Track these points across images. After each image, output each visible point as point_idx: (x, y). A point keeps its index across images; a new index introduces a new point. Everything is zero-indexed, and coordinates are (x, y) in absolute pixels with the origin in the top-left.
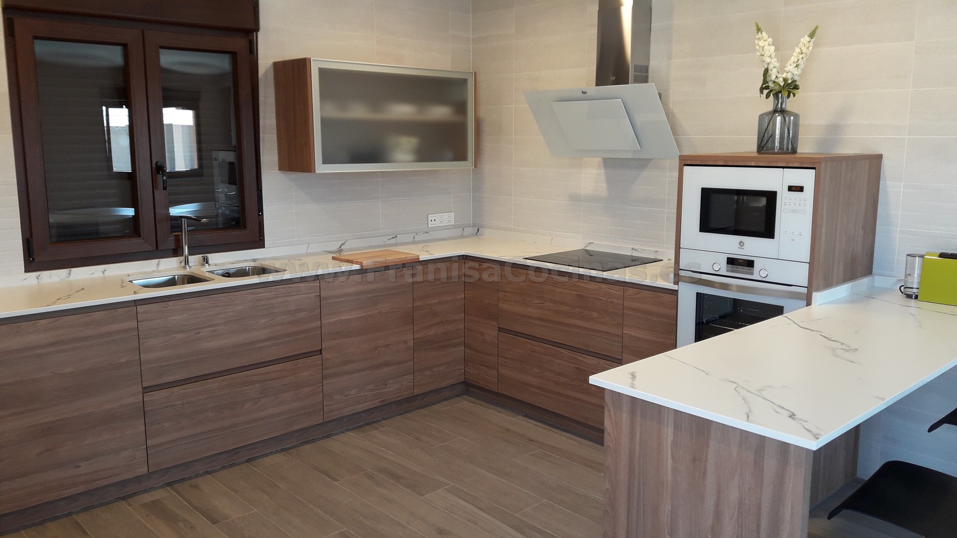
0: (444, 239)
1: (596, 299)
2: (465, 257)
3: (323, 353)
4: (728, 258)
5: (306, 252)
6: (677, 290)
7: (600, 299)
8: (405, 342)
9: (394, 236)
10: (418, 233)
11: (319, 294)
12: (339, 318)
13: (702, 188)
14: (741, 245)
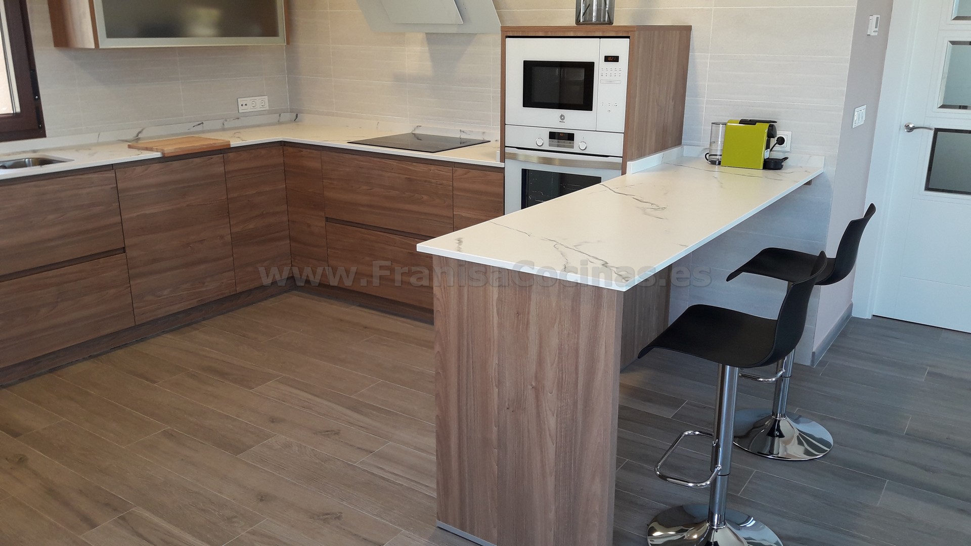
0: (258, 126)
1: (426, 181)
3: (127, 251)
4: (550, 133)
5: (96, 142)
6: (505, 167)
7: (429, 182)
8: (222, 237)
9: (200, 123)
10: (228, 120)
11: (116, 185)
12: (142, 212)
13: (524, 61)
14: (562, 119)
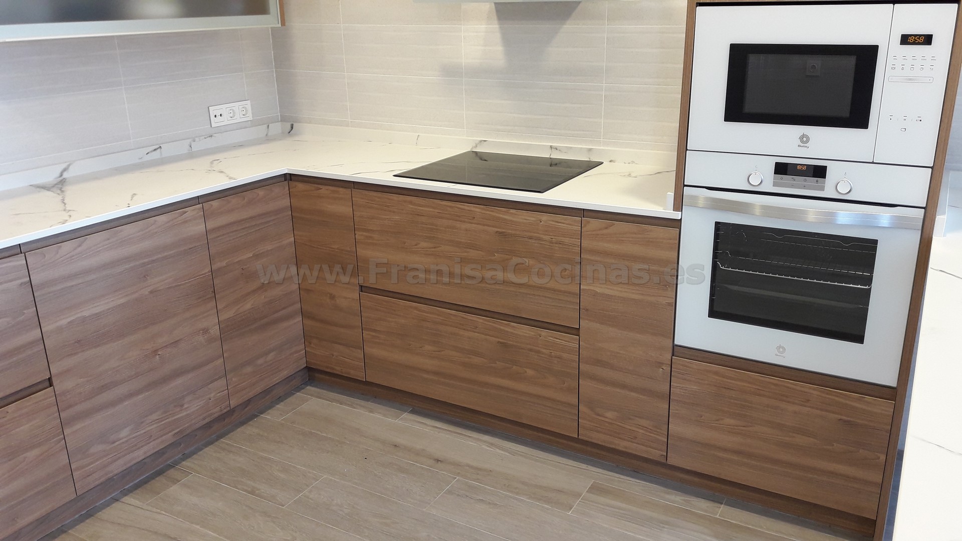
0: (241, 146)
1: (531, 238)
2: (288, 177)
3: (54, 385)
4: (777, 164)
6: (681, 219)
7: (539, 239)
8: (205, 331)
9: (158, 146)
10: (197, 139)
11: (29, 279)
12: (79, 315)
13: (731, 45)
14: (802, 142)
